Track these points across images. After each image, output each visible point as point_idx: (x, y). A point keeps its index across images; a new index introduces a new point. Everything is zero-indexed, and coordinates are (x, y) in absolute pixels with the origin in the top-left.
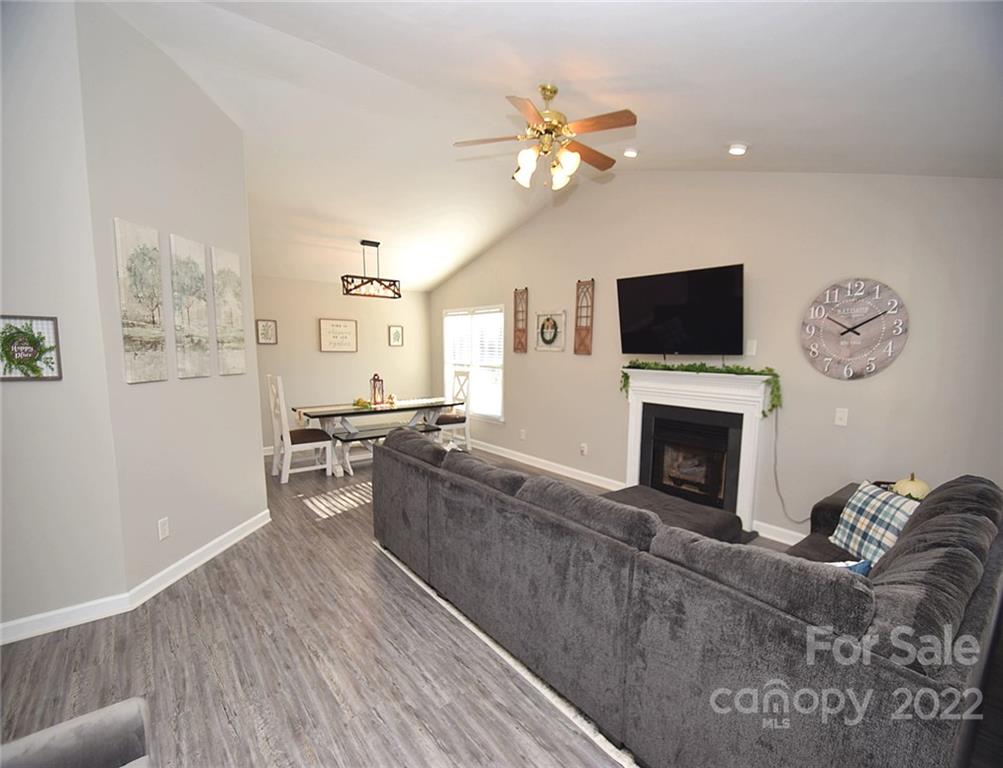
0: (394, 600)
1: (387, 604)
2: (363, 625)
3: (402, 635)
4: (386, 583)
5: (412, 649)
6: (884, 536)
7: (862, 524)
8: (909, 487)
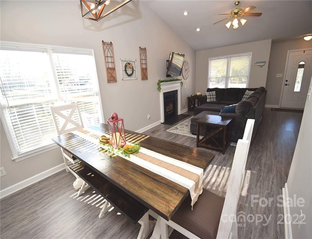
6: (215, 97)
7: (212, 97)
8: (198, 94)
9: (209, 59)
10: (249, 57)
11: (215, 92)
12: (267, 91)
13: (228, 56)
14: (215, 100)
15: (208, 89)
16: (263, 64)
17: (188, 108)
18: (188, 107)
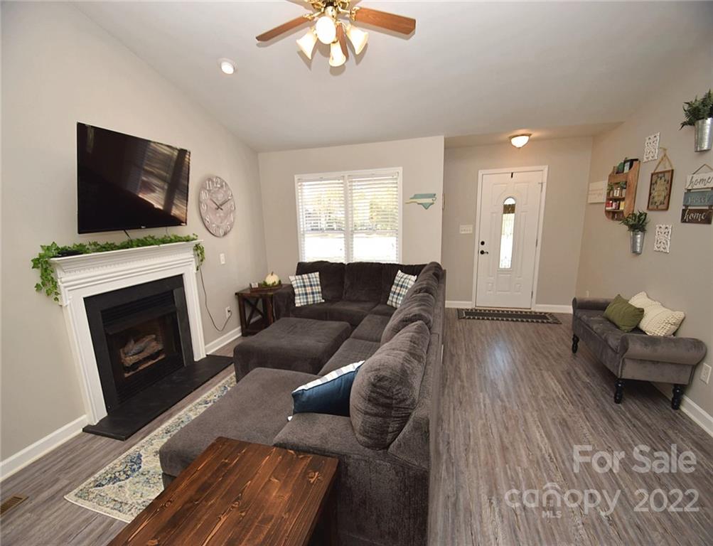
0: (467, 466)
1: (476, 467)
2: (506, 462)
3: (482, 433)
4: (461, 496)
5: (481, 422)
6: (318, 289)
7: (309, 290)
8: (271, 280)
9: (296, 179)
10: (396, 179)
11: (317, 274)
12: (445, 271)
13: (342, 173)
14: (319, 299)
15: (299, 264)
16: (429, 201)
17: (240, 327)
18: (242, 325)
